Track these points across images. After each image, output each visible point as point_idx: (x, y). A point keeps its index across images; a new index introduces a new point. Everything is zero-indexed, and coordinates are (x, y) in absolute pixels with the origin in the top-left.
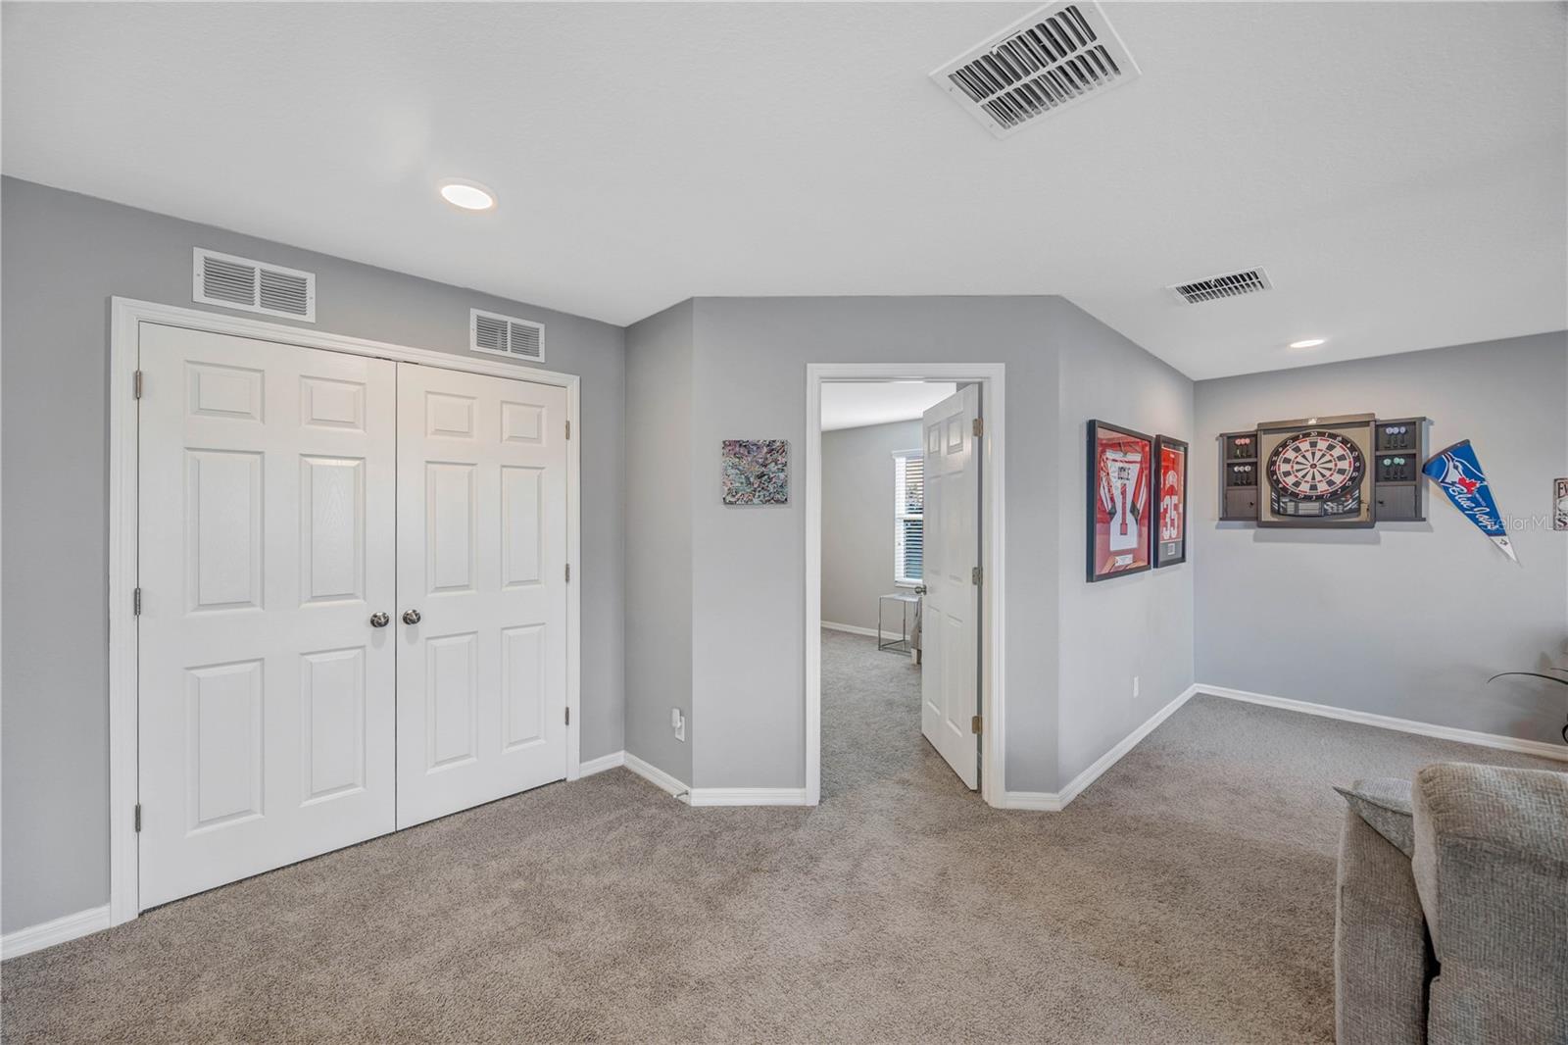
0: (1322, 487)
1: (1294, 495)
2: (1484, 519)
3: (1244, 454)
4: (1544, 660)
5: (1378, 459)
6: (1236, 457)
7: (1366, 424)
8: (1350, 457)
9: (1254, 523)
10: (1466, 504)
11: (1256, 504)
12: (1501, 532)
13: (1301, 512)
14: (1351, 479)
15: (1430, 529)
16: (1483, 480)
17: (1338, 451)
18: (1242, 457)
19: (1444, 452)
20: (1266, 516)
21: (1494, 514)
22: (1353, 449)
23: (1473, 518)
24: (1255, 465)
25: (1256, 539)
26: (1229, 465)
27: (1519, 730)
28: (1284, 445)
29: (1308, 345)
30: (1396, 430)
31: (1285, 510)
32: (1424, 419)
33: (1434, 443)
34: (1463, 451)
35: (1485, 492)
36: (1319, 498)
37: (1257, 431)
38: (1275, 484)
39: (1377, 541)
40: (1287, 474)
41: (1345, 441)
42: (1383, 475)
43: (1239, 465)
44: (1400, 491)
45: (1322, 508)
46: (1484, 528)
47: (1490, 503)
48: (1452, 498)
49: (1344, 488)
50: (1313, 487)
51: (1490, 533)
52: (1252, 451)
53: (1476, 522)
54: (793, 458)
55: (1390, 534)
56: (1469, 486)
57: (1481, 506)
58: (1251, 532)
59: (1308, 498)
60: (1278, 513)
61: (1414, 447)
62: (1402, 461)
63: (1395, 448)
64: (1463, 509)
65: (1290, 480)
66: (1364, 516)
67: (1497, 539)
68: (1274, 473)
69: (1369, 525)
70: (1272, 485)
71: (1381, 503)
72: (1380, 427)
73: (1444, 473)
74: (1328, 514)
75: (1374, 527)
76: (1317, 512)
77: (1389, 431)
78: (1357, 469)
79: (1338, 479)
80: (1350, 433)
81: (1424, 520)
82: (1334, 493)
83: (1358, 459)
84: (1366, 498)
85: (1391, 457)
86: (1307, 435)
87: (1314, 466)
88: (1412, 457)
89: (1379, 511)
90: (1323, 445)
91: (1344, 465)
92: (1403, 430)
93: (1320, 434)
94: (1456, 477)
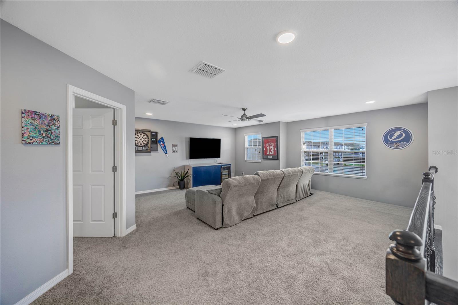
0: (143, 144)
1: (137, 146)
2: (165, 151)
4: (171, 174)
5: (152, 139)
7: (149, 131)
8: (147, 138)
10: (163, 148)
12: (167, 153)
13: (139, 149)
14: (147, 143)
15: (158, 153)
16: (165, 144)
17: (145, 137)
19: (160, 139)
21: (166, 150)
22: (148, 136)
23: (163, 150)
27: (169, 186)
32: (158, 132)
33: (159, 137)
34: (162, 138)
35: (165, 146)
36: (142, 146)
39: (151, 155)
41: (146, 135)
42: (153, 142)
44: (154, 145)
46: (165, 152)
47: (166, 148)
48: (161, 147)
49: (146, 144)
50: (141, 144)
51: (166, 153)
53: (164, 151)
54: (61, 124)
55: (153, 154)
56: (163, 145)
57: (164, 148)
59: (140, 146)
61: (156, 137)
63: (154, 137)
64: (162, 149)
65: (137, 142)
66: (149, 150)
67: (166, 154)
69: (150, 152)
71: (152, 148)
72: (152, 132)
73: (160, 143)
74: (143, 150)
75: (151, 152)
76: (141, 149)
77: (153, 134)
78: (148, 141)
79: (145, 142)
80: (147, 133)
81: (158, 151)
82: (144, 145)
83: (148, 139)
84: (149, 147)
85: (153, 139)
86: (140, 133)
87: (141, 139)
88: (156, 139)
89: (152, 149)
90: (143, 135)
91: (146, 140)
92: (155, 134)
93: (142, 133)
94: (162, 143)
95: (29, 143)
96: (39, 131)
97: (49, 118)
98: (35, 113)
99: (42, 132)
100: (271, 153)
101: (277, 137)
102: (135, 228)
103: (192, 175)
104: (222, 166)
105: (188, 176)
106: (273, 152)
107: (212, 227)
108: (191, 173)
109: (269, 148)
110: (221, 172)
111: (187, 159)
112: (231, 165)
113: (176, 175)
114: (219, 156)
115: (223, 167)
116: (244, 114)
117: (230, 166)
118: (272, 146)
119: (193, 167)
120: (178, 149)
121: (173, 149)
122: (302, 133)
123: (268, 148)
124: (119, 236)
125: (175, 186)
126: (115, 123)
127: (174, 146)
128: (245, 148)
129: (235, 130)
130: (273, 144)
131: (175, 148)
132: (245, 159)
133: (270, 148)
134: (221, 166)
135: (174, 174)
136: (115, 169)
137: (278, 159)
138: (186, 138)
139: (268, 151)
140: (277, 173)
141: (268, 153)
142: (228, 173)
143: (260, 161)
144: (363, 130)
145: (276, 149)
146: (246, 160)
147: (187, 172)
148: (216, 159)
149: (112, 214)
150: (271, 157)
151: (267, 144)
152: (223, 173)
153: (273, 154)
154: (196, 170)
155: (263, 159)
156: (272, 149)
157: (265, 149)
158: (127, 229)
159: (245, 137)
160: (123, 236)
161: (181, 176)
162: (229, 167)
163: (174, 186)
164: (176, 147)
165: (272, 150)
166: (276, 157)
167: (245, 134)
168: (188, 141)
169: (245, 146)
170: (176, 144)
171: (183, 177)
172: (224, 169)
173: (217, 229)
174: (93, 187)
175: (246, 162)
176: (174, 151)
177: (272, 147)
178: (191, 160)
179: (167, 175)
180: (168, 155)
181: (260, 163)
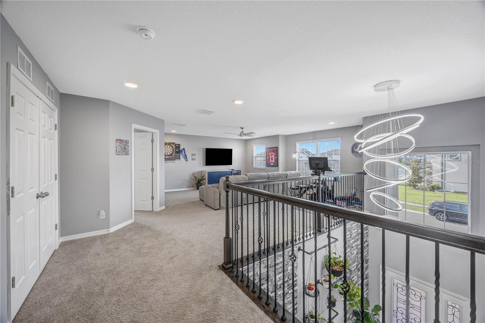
0: (169, 154)
4: (191, 177)
7: (174, 144)
8: (172, 149)
10: (184, 157)
12: (187, 161)
13: (166, 158)
15: (180, 160)
16: (186, 153)
17: (171, 148)
21: (187, 158)
27: (189, 187)
29: (174, 131)
32: (180, 144)
33: (181, 149)
34: (184, 149)
35: (186, 155)
36: (168, 155)
39: (175, 162)
41: (172, 146)
42: (176, 152)
44: (178, 155)
47: (186, 157)
49: (171, 154)
50: (168, 154)
53: (185, 159)
54: (129, 144)
55: (177, 161)
59: (167, 155)
61: (179, 148)
62: (178, 150)
63: (177, 148)
69: (174, 160)
71: (176, 156)
73: (182, 152)
74: (169, 158)
75: (175, 160)
77: (177, 145)
78: (173, 151)
79: (171, 152)
81: (180, 159)
84: (174, 155)
86: (167, 145)
87: (168, 150)
88: (179, 150)
89: (176, 158)
90: (169, 147)
91: (171, 150)
93: (169, 145)
94: (183, 153)
95: (119, 154)
96: (122, 148)
97: (125, 142)
98: (120, 140)
99: (123, 149)
100: (273, 161)
101: (277, 148)
102: (165, 208)
103: (207, 179)
105: (203, 179)
106: (274, 160)
107: (214, 209)
108: (206, 176)
111: (203, 165)
112: (240, 171)
113: (195, 179)
114: (231, 164)
115: (233, 173)
116: (242, 132)
119: (208, 172)
120: (197, 157)
121: (193, 157)
122: (297, 145)
123: (270, 156)
124: (155, 211)
126: (153, 141)
127: (193, 155)
129: (246, 141)
130: (274, 153)
132: (254, 166)
133: (272, 157)
134: (232, 172)
135: (193, 178)
136: (153, 170)
138: (203, 149)
139: (271, 160)
140: (263, 175)
141: (271, 161)
144: (338, 142)
145: (276, 158)
147: (204, 176)
148: (229, 166)
149: (151, 197)
150: (272, 164)
151: (270, 154)
153: (274, 162)
154: (210, 174)
155: (267, 166)
157: (268, 158)
158: (160, 207)
159: (254, 147)
160: (158, 211)
161: (199, 179)
162: (239, 172)
163: (193, 187)
164: (195, 156)
165: (274, 159)
166: (276, 165)
168: (205, 151)
170: (194, 153)
171: (200, 180)
173: (216, 210)
174: (140, 180)
175: (254, 168)
176: (193, 159)
177: (274, 156)
178: (207, 166)
179: (188, 178)
181: (265, 169)
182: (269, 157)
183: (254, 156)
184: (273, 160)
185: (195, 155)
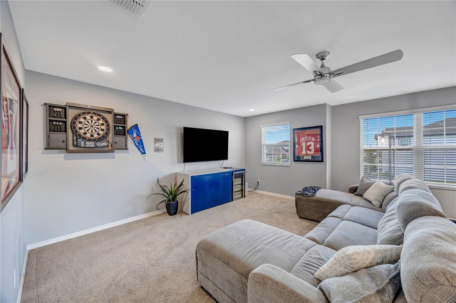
0: (95, 136)
1: (84, 138)
2: (141, 149)
3: (59, 116)
4: (153, 190)
5: (115, 127)
6: (53, 117)
7: (110, 112)
8: (105, 124)
9: (64, 151)
10: (137, 144)
11: (66, 141)
12: (144, 153)
13: (87, 146)
14: (106, 133)
15: (129, 153)
16: (141, 137)
17: (101, 122)
18: (57, 117)
19: (132, 127)
20: (71, 148)
21: (143, 148)
22: (106, 121)
23: (138, 149)
24: (65, 123)
25: (65, 158)
26: (50, 121)
27: (149, 210)
28: (79, 115)
29: (105, 70)
30: (119, 117)
31: (80, 144)
32: (127, 115)
34: (136, 127)
35: (141, 140)
36: (94, 140)
37: (66, 106)
38: (75, 133)
39: (113, 157)
40: (81, 128)
41: (103, 118)
42: (116, 133)
43: (56, 121)
44: (120, 139)
45: (95, 144)
46: (141, 152)
47: (143, 145)
48: (134, 142)
49: (103, 136)
50: (92, 136)
51: (142, 154)
52: (63, 115)
53: (139, 150)
55: (118, 155)
56: (138, 139)
57: (140, 145)
58: (63, 155)
59: (90, 140)
60: (77, 146)
61: (125, 124)
62: (121, 128)
63: (119, 124)
64: (136, 146)
65: (82, 131)
66: (110, 148)
67: (144, 155)
68: (74, 127)
69: (112, 151)
70: (73, 133)
71: (116, 143)
72: (115, 115)
73: (132, 134)
74: (97, 147)
75: (114, 152)
76: (93, 146)
77: (118, 117)
78: (108, 130)
79: (101, 133)
80: (106, 115)
81: (128, 149)
82: (100, 138)
83: (108, 126)
84: (110, 141)
85: (118, 126)
86: (89, 113)
87: (92, 126)
88: (124, 127)
89: (115, 146)
90: (95, 118)
91: (103, 127)
92: (122, 117)
93: (94, 113)
94: (135, 135)
100: (309, 152)
101: (321, 127)
103: (190, 191)
104: (234, 173)
105: (182, 192)
106: (313, 150)
108: (188, 185)
109: (306, 144)
110: (232, 182)
111: (179, 162)
112: (244, 170)
113: (162, 192)
117: (243, 172)
118: (310, 141)
119: (192, 177)
120: (165, 145)
121: (156, 145)
122: (361, 121)
123: (304, 144)
125: (160, 209)
127: (157, 140)
128: (261, 144)
129: (246, 120)
130: (313, 139)
131: (159, 145)
132: (262, 160)
133: (308, 145)
134: (232, 173)
137: (322, 161)
138: (177, 128)
139: (304, 149)
141: (304, 152)
142: (240, 182)
143: (288, 164)
145: (318, 146)
146: (263, 163)
147: (181, 185)
148: (221, 161)
150: (310, 158)
151: (302, 139)
152: (234, 183)
153: (313, 154)
154: (198, 181)
155: (294, 161)
156: (310, 145)
157: (297, 146)
159: (262, 129)
161: (171, 192)
163: (158, 209)
164: (161, 143)
165: (312, 148)
166: (319, 159)
167: (261, 126)
168: (181, 133)
169: (262, 142)
170: (160, 137)
171: (174, 194)
172: (237, 177)
175: (263, 165)
176: (157, 150)
177: (312, 144)
178: (186, 164)
179: (146, 192)
180: (147, 156)
181: (289, 167)
182: (299, 144)
183: (262, 143)
184: (310, 150)
185: (161, 140)
